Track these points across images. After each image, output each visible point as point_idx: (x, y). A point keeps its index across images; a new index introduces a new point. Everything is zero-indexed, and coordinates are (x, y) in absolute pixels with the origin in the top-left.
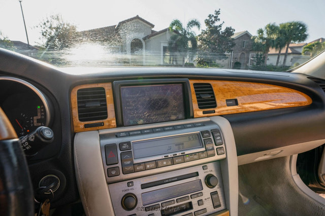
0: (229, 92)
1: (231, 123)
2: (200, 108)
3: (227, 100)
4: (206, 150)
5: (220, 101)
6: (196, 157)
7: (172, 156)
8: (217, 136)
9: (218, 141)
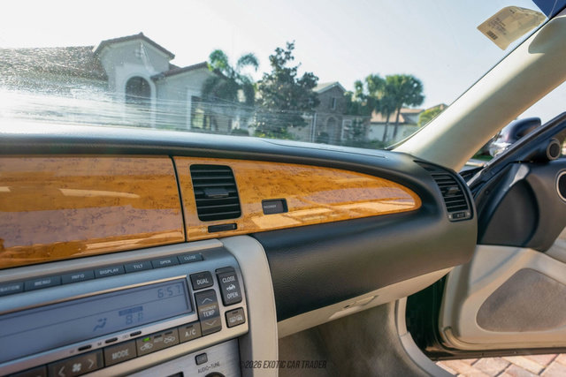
0: (270, 184)
1: (269, 251)
2: (202, 219)
3: (264, 202)
4: (199, 320)
5: (250, 203)
6: (170, 339)
7: (104, 345)
8: (229, 284)
9: (230, 296)
